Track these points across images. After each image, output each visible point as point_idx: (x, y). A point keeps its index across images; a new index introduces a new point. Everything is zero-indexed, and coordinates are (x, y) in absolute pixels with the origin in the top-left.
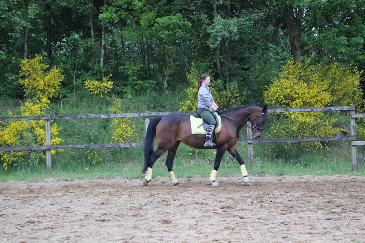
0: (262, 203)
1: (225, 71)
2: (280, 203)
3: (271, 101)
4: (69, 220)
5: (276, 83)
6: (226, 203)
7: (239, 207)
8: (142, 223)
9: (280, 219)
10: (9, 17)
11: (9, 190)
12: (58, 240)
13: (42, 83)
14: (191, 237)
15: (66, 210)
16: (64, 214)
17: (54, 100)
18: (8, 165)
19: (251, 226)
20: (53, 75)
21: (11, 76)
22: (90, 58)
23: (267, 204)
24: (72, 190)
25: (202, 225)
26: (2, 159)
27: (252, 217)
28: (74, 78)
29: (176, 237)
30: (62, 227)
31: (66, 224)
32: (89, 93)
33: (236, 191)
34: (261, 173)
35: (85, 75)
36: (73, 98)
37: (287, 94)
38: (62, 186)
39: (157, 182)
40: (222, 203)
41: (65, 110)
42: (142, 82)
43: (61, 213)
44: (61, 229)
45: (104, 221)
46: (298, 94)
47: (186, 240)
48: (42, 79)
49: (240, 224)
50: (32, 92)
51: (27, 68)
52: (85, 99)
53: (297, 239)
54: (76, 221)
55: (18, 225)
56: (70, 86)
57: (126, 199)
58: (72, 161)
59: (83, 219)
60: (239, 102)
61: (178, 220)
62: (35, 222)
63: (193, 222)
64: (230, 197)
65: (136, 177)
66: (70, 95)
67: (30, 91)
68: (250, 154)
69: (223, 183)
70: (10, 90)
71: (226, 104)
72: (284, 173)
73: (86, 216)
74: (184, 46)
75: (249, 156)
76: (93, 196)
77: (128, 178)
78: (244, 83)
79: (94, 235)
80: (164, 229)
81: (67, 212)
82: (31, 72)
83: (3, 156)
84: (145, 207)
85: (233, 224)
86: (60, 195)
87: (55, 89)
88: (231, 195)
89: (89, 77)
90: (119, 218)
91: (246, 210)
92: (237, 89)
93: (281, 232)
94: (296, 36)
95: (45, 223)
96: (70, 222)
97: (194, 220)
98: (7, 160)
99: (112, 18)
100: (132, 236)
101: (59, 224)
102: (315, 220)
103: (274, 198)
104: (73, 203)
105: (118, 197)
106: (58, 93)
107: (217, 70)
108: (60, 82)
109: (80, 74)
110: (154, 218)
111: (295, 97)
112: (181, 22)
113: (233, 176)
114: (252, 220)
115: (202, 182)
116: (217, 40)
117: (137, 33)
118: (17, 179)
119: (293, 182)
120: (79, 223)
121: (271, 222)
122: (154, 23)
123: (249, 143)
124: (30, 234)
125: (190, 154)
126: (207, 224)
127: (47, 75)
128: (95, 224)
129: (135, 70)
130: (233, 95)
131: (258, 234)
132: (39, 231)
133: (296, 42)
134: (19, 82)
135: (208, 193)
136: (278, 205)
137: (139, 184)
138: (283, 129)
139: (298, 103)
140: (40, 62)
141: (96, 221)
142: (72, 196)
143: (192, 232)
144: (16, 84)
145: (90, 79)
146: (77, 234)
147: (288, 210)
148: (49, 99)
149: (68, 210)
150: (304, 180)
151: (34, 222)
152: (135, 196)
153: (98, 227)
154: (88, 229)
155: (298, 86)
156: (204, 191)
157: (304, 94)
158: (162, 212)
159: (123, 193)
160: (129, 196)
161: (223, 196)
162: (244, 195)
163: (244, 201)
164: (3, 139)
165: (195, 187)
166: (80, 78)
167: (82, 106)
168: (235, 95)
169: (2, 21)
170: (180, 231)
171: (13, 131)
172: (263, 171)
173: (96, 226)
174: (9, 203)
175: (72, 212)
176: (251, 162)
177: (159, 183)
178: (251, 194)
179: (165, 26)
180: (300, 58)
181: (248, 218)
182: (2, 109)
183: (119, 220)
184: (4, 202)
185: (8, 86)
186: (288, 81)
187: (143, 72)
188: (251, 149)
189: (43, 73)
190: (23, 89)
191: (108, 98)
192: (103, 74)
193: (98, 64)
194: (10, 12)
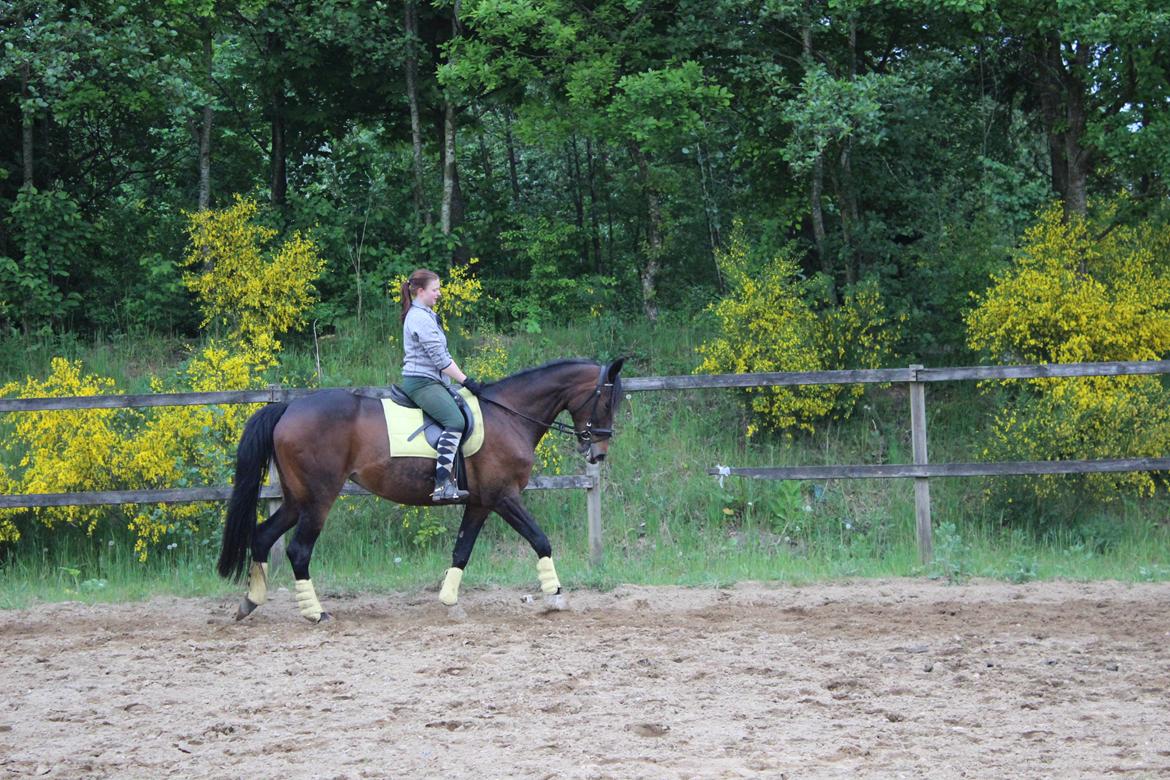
0: (962, 672)
1: (840, 246)
2: (1019, 671)
3: (987, 341)
4: (343, 724)
5: (1004, 283)
6: (843, 670)
7: (888, 682)
8: (575, 734)
9: (1021, 721)
10: (151, 77)
11: (152, 626)
13: (255, 284)
15: (334, 692)
16: (325, 704)
17: (294, 339)
18: (150, 546)
19: (924, 745)
20: (292, 259)
21: (159, 264)
22: (409, 205)
23: (977, 675)
24: (350, 627)
25: (768, 742)
26: (131, 527)
27: (929, 716)
28: (358, 268)
30: (322, 745)
31: (332, 735)
33: (876, 633)
34: (956, 573)
35: (393, 260)
36: (353, 333)
37: (1040, 318)
39: (623, 601)
40: (832, 670)
41: (329, 370)
42: (572, 283)
43: (319, 702)
44: (316, 750)
45: (453, 726)
46: (1077, 318)
48: (256, 273)
49: (889, 738)
50: (222, 313)
51: (210, 238)
52: (391, 338)
54: (364, 726)
55: (183, 738)
56: (346, 294)
57: (524, 658)
58: (350, 534)
59: (387, 720)
60: (886, 344)
61: (690, 724)
62: (236, 728)
63: (738, 731)
64: (857, 650)
66: (346, 323)
67: (219, 310)
68: (923, 513)
69: (835, 605)
70: (156, 307)
71: (842, 351)
72: (1032, 573)
73: (396, 710)
74: (707, 164)
75: (919, 520)
76: (419, 648)
77: (529, 591)
78: (902, 282)
79: (424, 771)
80: (644, 753)
81: (337, 698)
82: (222, 250)
83: (133, 517)
84: (584, 682)
85: (868, 739)
86: (313, 643)
87: (298, 304)
88: (861, 643)
89: (405, 266)
90: (500, 718)
91: (909, 692)
92: (878, 302)
93: (1025, 765)
94: (1068, 131)
95: (269, 732)
96: (346, 730)
97: (743, 723)
98: (145, 533)
99: (476, 77)
100: (545, 774)
101: (311, 736)
102: (1134, 726)
103: (999, 654)
104: (354, 670)
105: (499, 650)
106: (307, 317)
107: (814, 241)
108: (313, 282)
109: (377, 258)
110: (613, 718)
111: (1066, 328)
112: (699, 90)
113: (866, 583)
114: (929, 725)
115: (768, 602)
116: (813, 147)
117: (557, 126)
118: (176, 593)
119: (1060, 603)
120: (376, 733)
121: (991, 731)
122: (613, 91)
123: (918, 478)
124: (221, 766)
125: (727, 511)
126: (783, 737)
127: (271, 261)
128: (425, 737)
129: (551, 243)
130: (864, 324)
131: (950, 772)
132: (247, 758)
133: (1068, 151)
134: (184, 284)
135: (787, 638)
136: (1012, 677)
138: (1029, 433)
139: (1075, 347)
140: (251, 219)
141: (428, 726)
142: (351, 647)
143: (735, 763)
144: (173, 288)
146: (368, 769)
147: (1045, 694)
148: (277, 336)
149: (340, 691)
150: (1097, 598)
151: (232, 730)
152: (553, 645)
153: (434, 745)
154: (403, 751)
155: (1075, 293)
156: (772, 630)
157: (1097, 317)
158: (638, 699)
159: (514, 637)
160: (534, 646)
161: (836, 648)
162: (904, 645)
163: (902, 664)
164: (132, 464)
165: (746, 620)
166: (375, 269)
167: (382, 360)
168: (872, 323)
169: (129, 90)
170: (695, 760)
171: (165, 439)
172: (963, 566)
173: (429, 741)
174: (152, 668)
175: (352, 698)
176: (924, 538)
177: (629, 604)
178: (924, 640)
179: (647, 101)
180: (1082, 202)
181: (916, 720)
182: (130, 368)
183: (503, 724)
184: (137, 665)
185: (149, 294)
186: (1042, 277)
187: (576, 249)
188: (923, 495)
189: (258, 254)
190: (197, 306)
191: (464, 333)
192: (450, 256)
193: (434, 224)
194: (156, 62)
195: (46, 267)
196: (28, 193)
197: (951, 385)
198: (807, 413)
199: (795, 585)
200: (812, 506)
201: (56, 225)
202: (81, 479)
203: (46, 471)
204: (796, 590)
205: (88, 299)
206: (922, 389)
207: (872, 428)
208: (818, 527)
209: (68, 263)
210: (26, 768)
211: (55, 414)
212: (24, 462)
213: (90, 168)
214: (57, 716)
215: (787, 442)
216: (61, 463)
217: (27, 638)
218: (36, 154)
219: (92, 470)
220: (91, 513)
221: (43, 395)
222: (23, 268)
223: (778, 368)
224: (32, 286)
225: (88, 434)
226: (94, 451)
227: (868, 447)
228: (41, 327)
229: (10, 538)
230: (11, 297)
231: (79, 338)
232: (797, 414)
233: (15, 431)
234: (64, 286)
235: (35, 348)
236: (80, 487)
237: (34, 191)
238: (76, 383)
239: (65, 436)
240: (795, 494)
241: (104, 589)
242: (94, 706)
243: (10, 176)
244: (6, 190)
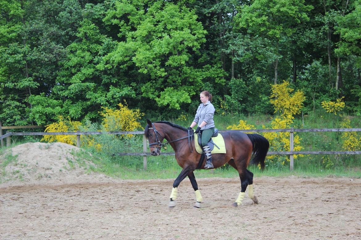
4: (304, 200)
8: (353, 203)
10: (264, 52)
11: (263, 182)
13: (288, 103)
16: (301, 197)
17: (297, 116)
20: (297, 96)
21: (264, 97)
22: (328, 83)
28: (314, 99)
30: (299, 203)
31: (302, 202)
32: (326, 111)
35: (323, 97)
36: (312, 115)
38: (301, 181)
41: (306, 124)
43: (299, 197)
45: (328, 201)
48: (288, 100)
50: (280, 110)
51: (277, 91)
52: (322, 116)
54: (308, 201)
55: (270, 201)
56: (311, 105)
57: (347, 191)
58: (310, 164)
59: (314, 200)
62: (282, 200)
66: (310, 112)
70: (263, 108)
73: (316, 199)
76: (323, 189)
77: (352, 178)
79: (319, 207)
81: (304, 196)
82: (280, 94)
86: (299, 187)
87: (298, 107)
89: (326, 98)
95: (288, 201)
99: (345, 52)
100: (344, 208)
101: (297, 202)
104: (308, 192)
105: (342, 190)
106: (301, 111)
108: (303, 102)
109: (319, 96)
118: (268, 176)
124: (279, 205)
127: (292, 97)
134: (270, 102)
140: (287, 86)
141: (322, 201)
144: (268, 103)
145: (327, 100)
146: (308, 206)
148: (293, 115)
152: (355, 189)
153: (322, 204)
154: (316, 204)
159: (346, 187)
160: (350, 189)
166: (318, 99)
167: (319, 122)
169: (258, 55)
174: (263, 190)
175: (307, 196)
182: (257, 123)
183: (338, 201)
184: (260, 189)
185: (262, 104)
189: (289, 95)
190: (273, 108)
191: (340, 115)
192: (337, 96)
193: (334, 87)
194: (265, 49)
195: (237, 98)
196: (233, 80)
201: (240, 87)
205: (247, 105)
209: (242, 97)
218: (235, 69)
222: (231, 98)
224: (234, 102)
228: (236, 112)
230: (229, 105)
231: (245, 115)
234: (241, 102)
235: (234, 117)
237: (235, 79)
238: (245, 126)
243: (229, 75)
244: (228, 79)
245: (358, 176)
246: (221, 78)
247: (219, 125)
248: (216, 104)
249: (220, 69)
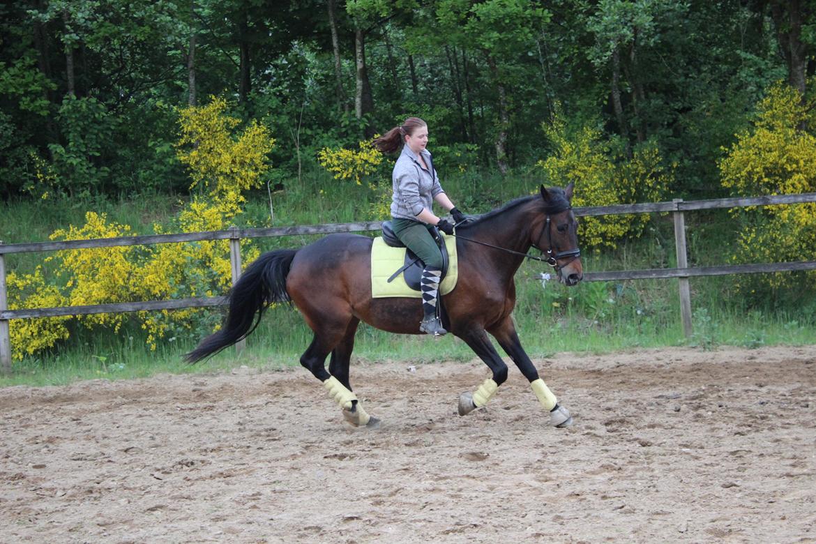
0: (701, 411)
1: (632, 118)
2: (740, 410)
3: (735, 181)
4: (268, 458)
5: (745, 139)
6: (618, 412)
7: (647, 420)
8: (424, 460)
9: (730, 444)
10: (150, 16)
11: (154, 394)
12: (234, 501)
13: (226, 157)
14: (522, 489)
15: (268, 436)
16: (260, 444)
17: (254, 194)
18: (157, 339)
19: (660, 461)
20: (251, 139)
21: (161, 145)
22: (333, 99)
23: (710, 413)
24: (288, 391)
25: (554, 463)
26: (144, 327)
27: (669, 441)
28: (297, 145)
29: (492, 489)
30: (250, 472)
31: (259, 465)
32: (332, 178)
33: (647, 385)
34: (709, 343)
35: (322, 137)
36: (295, 189)
37: (771, 163)
38: (268, 383)
39: (477, 368)
40: (610, 412)
41: (279, 216)
42: (446, 149)
43: (256, 443)
44: (246, 476)
45: (342, 457)
46: (797, 162)
47: (511, 495)
48: (227, 149)
49: (638, 457)
50: (205, 178)
51: (195, 126)
52: (322, 191)
53: (755, 487)
54: (282, 459)
55: (158, 470)
56: (290, 162)
57: (402, 409)
58: (295, 327)
59: (299, 454)
60: (665, 184)
61: (504, 452)
62: (195, 462)
63: (535, 455)
64: (631, 398)
65: (430, 360)
66: (291, 182)
67: (202, 176)
68: (685, 302)
69: (623, 367)
70: (161, 175)
71: (634, 190)
72: (762, 341)
73: (307, 448)
74: (546, 62)
75: (682, 307)
76: (331, 405)
77: (412, 363)
78: (677, 141)
79: (315, 488)
80: (468, 472)
81: (269, 440)
82: (203, 134)
83: (145, 320)
84: (439, 425)
85: (623, 459)
86: (261, 403)
87: (256, 170)
88: (635, 393)
89: (331, 141)
90: (375, 451)
91: (660, 426)
92: (657, 156)
93: (725, 474)
94: (790, 31)
95: (217, 464)
96: (269, 462)
97: (540, 451)
98: (153, 330)
99: (374, 8)
100: (395, 488)
101: (245, 466)
102: (810, 445)
103: (729, 398)
104: (285, 421)
105: (385, 404)
106: (263, 179)
107: (615, 115)
108: (268, 155)
109: (312, 136)
110: (452, 449)
111: (789, 169)
112: (528, 12)
113: (646, 352)
114: (667, 448)
115: (578, 366)
116: (608, 49)
117: (432, 40)
118: (172, 371)
119: (780, 361)
120: (288, 464)
121: (709, 451)
122: (469, 15)
123: (681, 277)
124: (180, 488)
125: (555, 304)
126: (565, 459)
127: (236, 141)
128: (322, 465)
129: (432, 122)
130: (648, 171)
131: (673, 480)
132: (198, 482)
133: (791, 44)
134: (178, 158)
135: (585, 391)
136: (734, 414)
137: (437, 374)
138: (764, 244)
139: (796, 182)
140: (223, 112)
141: (325, 457)
142: (286, 405)
143: (528, 478)
144: (171, 161)
145: (334, 146)
146: (278, 488)
147: (753, 425)
148: (243, 192)
149: (273, 435)
150: (806, 357)
151: (192, 464)
152: (423, 400)
153: (326, 470)
154: (305, 475)
155: (795, 144)
156: (576, 386)
157: (811, 161)
158: (473, 435)
159: (399, 395)
160: (410, 401)
161: (616, 397)
162: (666, 393)
163: (661, 407)
164: (143, 284)
165: (559, 379)
166: (311, 144)
167: (315, 207)
168: (654, 170)
169: (136, 26)
170: (501, 476)
171: (165, 266)
172: (713, 338)
173: (323, 468)
174: (150, 423)
175: (279, 440)
176: (687, 319)
177: (481, 371)
178: (680, 390)
179: (492, 20)
180: (802, 81)
181: (659, 445)
182: (144, 218)
183: (377, 455)
184: (139, 421)
185: (155, 166)
186: (770, 134)
187: (450, 126)
188: (685, 289)
189: (228, 137)
190: (188, 173)
191: (372, 186)
192: (361, 133)
193: (350, 111)
194: (152, 6)
195: (84, 150)
196: (70, 99)
197: (713, 211)
198: (610, 235)
199: (597, 354)
200: (615, 299)
201: (90, 120)
202: (109, 295)
203: (85, 290)
204: (598, 357)
205: (114, 171)
206: (682, 216)
207: (656, 243)
208: (619, 313)
209: (99, 147)
210: (50, 493)
211: (89, 250)
212: (69, 284)
213: (116, 80)
214: (78, 457)
215: (597, 255)
216: (94, 285)
217: (68, 405)
218: (76, 71)
219: (116, 289)
220: (117, 318)
221: (81, 238)
222: (68, 151)
223: (588, 204)
224: (75, 163)
225: (112, 264)
226: (116, 275)
227: (654, 257)
228: (82, 191)
229: (63, 337)
230: (61, 171)
231: (109, 197)
232: (603, 235)
233: (62, 262)
234: (97, 162)
235: (78, 206)
236: (108, 300)
237: (74, 97)
238: (103, 229)
239: (97, 266)
240: (602, 291)
241: (123, 370)
242: (104, 450)
243: (59, 88)
244: (56, 98)
245: (428, 355)
246: (37, 95)
247: (36, 230)
248: (25, 170)
249: (32, 72)
